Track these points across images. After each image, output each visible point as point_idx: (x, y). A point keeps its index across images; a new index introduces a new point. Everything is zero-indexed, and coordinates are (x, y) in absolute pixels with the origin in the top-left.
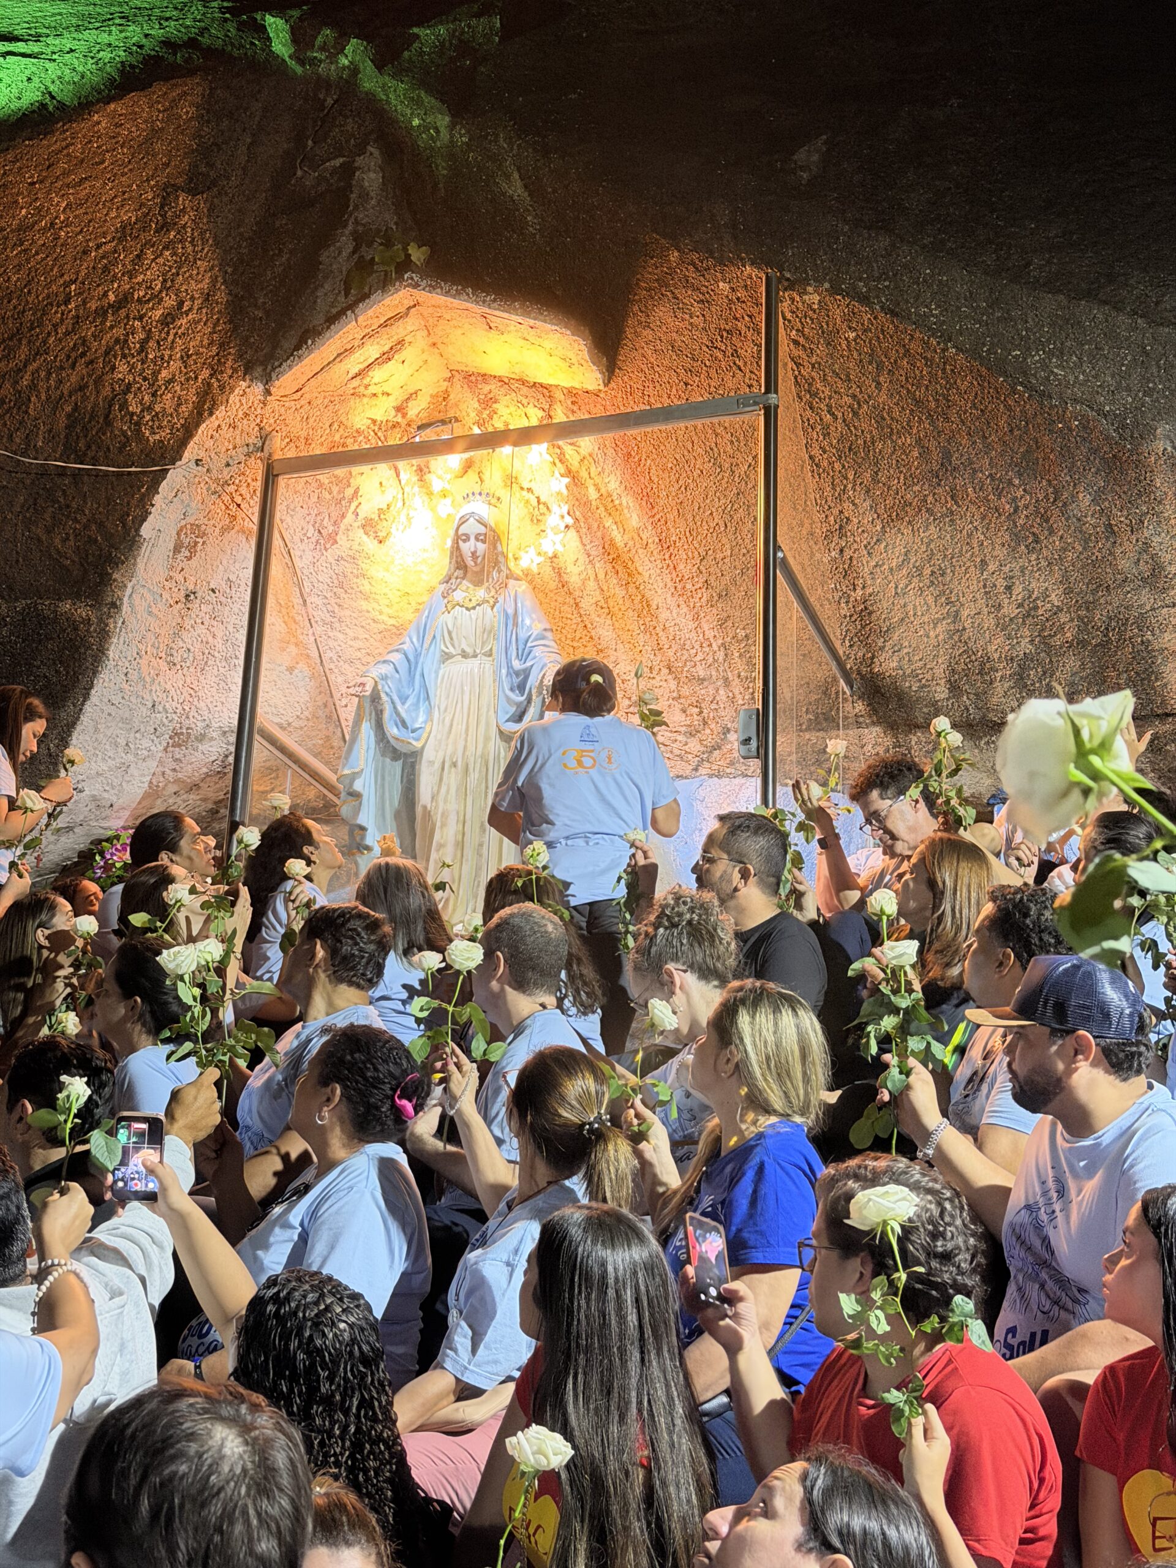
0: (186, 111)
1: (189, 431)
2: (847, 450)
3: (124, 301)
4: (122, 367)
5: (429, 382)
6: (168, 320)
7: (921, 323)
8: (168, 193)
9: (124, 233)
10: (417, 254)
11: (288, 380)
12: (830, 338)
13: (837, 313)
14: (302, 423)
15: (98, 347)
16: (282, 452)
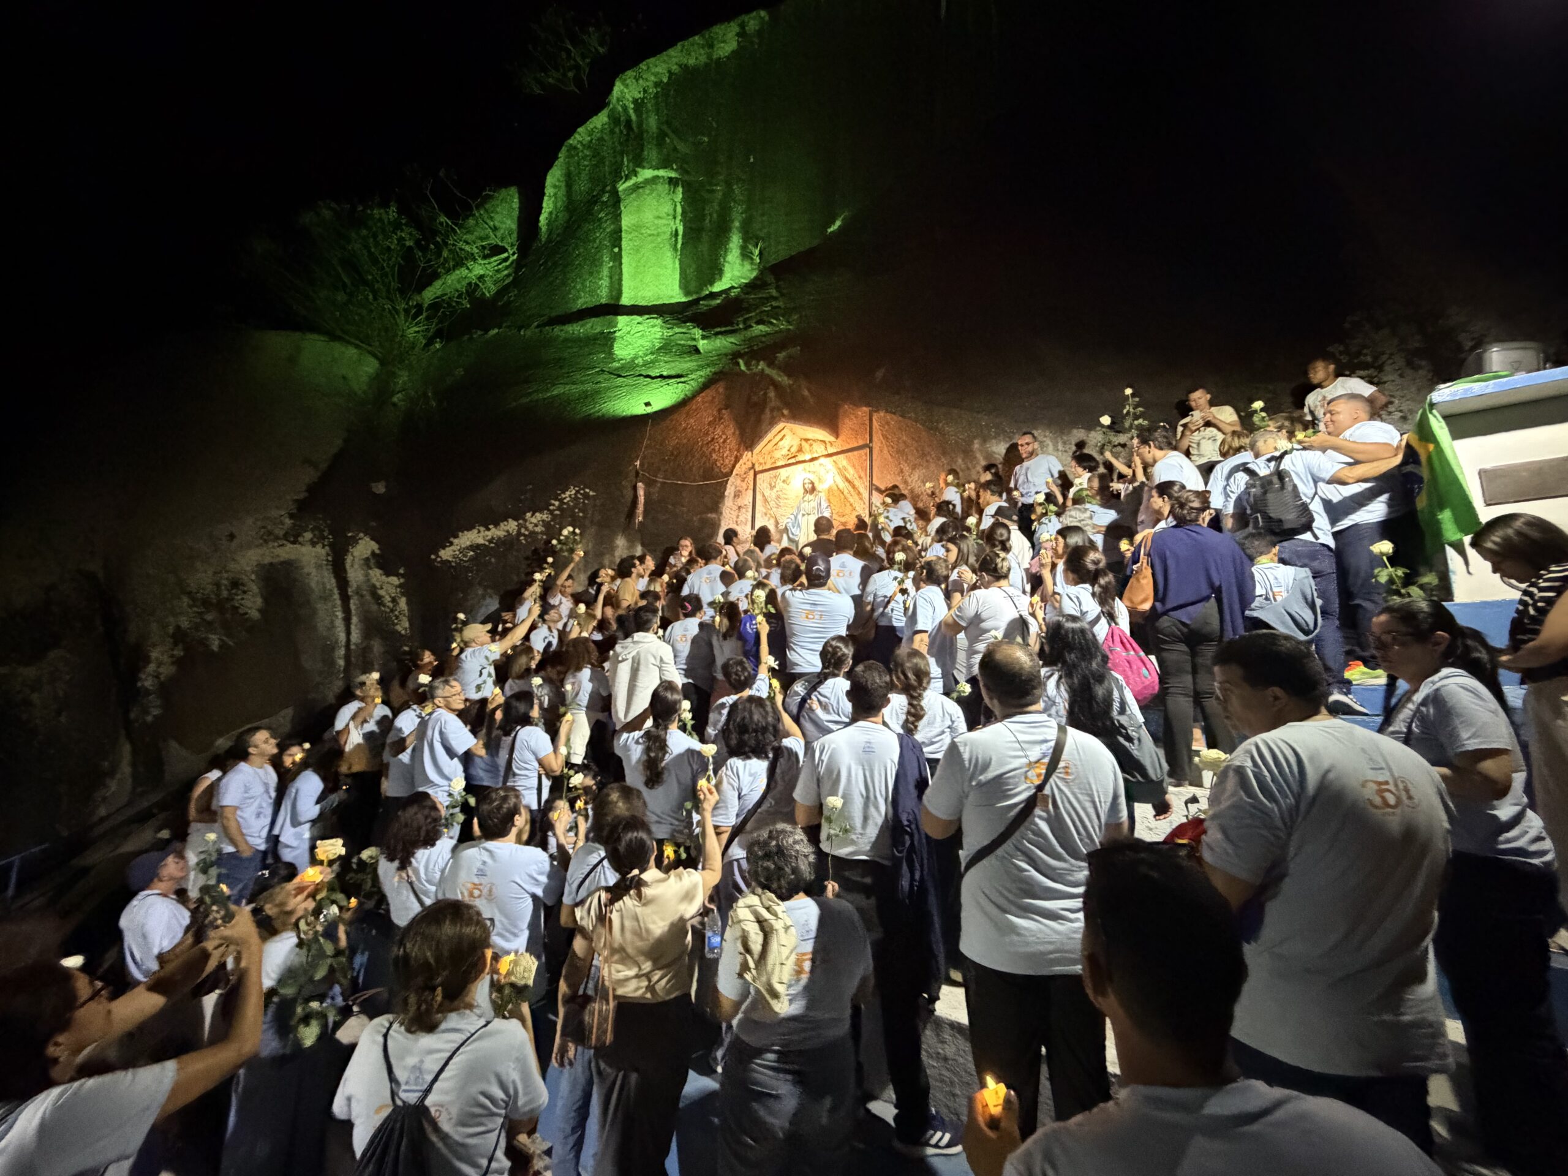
0: (721, 390)
1: (734, 467)
2: (898, 451)
3: (713, 439)
4: (714, 456)
5: (796, 443)
6: (725, 441)
7: (910, 418)
8: (719, 411)
9: (710, 423)
10: (786, 412)
11: (757, 450)
12: (888, 423)
13: (890, 417)
14: (762, 461)
15: (707, 452)
16: (758, 469)
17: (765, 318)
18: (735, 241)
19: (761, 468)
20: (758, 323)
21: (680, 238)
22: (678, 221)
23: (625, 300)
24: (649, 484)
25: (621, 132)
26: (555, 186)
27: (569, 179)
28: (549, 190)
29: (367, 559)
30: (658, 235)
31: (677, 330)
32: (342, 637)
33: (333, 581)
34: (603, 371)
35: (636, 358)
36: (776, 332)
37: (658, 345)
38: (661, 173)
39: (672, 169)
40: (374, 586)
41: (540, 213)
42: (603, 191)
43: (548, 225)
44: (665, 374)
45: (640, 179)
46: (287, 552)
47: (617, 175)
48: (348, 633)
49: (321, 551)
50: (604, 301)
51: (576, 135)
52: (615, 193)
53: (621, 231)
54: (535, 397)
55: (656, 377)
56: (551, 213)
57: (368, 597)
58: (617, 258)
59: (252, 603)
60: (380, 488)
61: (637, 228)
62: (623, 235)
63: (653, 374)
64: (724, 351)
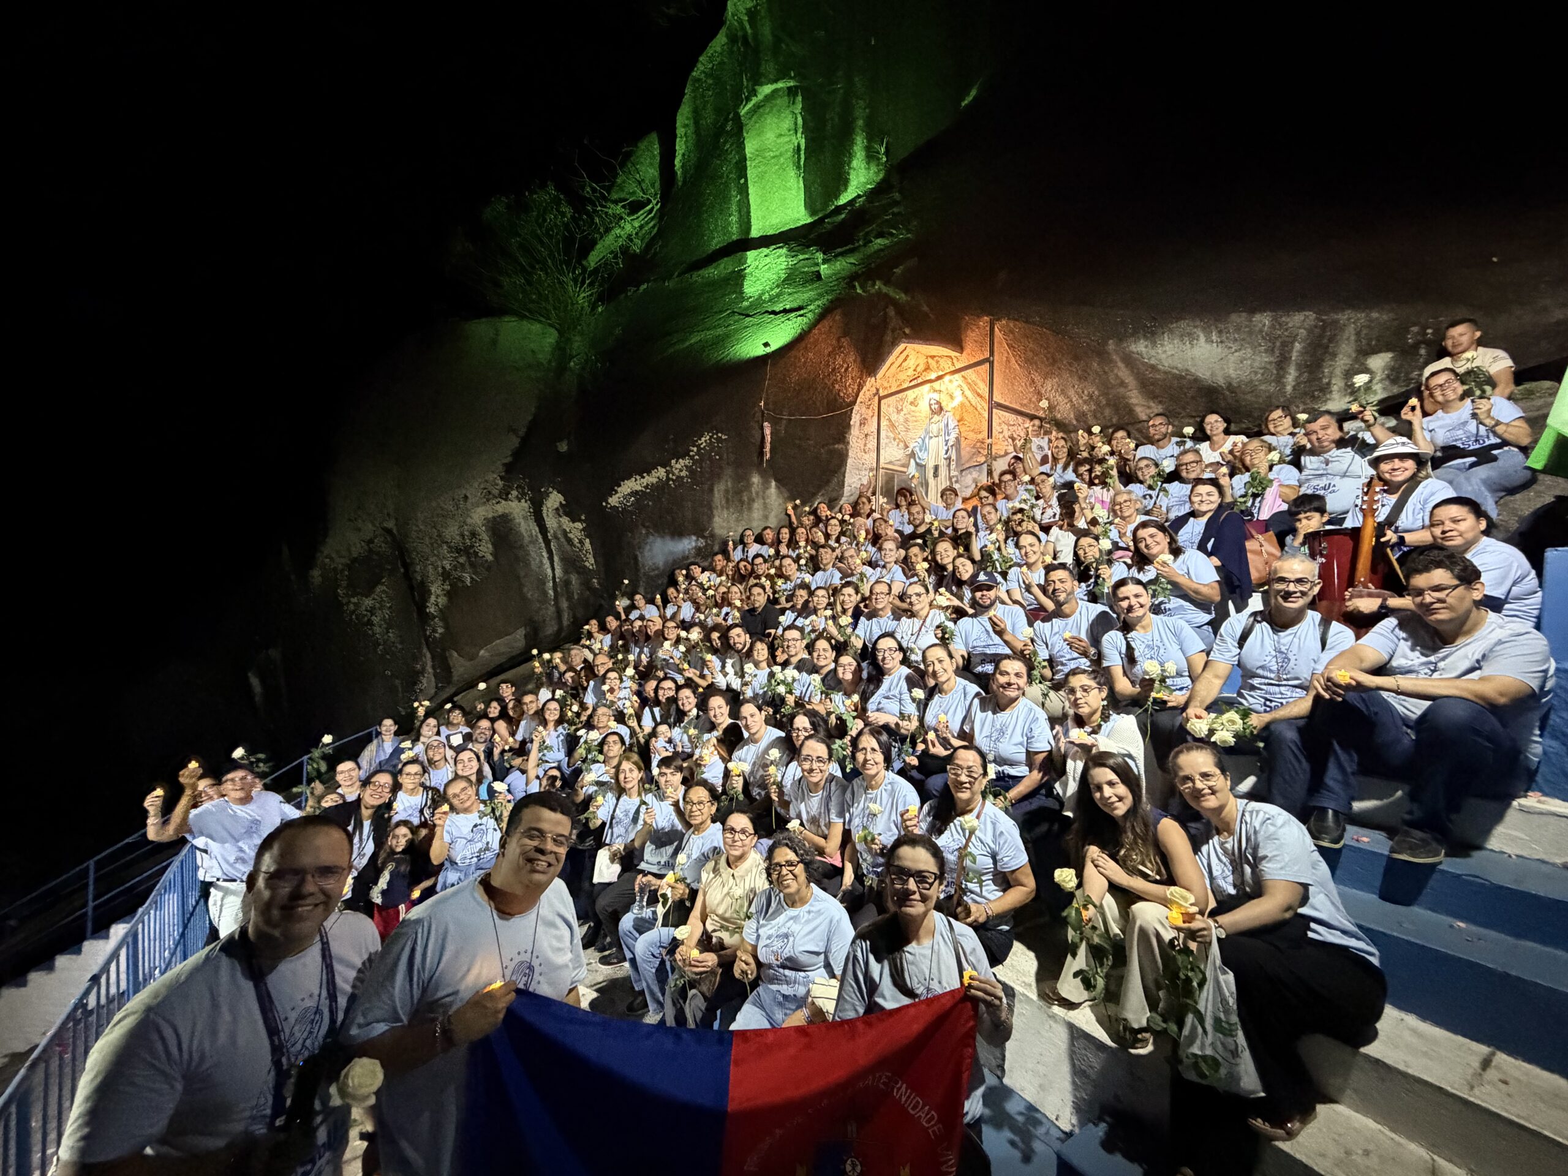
0: (838, 318)
1: (857, 395)
2: (1027, 361)
3: (834, 370)
4: (837, 386)
5: (922, 361)
6: (846, 369)
7: (1034, 323)
8: (838, 340)
9: (829, 355)
10: (907, 331)
11: (881, 374)
12: (1012, 332)
13: (1011, 325)
14: (886, 384)
15: (829, 383)
16: (882, 393)
17: (886, 230)
18: (859, 144)
19: (886, 393)
20: (877, 237)
21: (802, 152)
22: (799, 135)
23: (755, 233)
24: (774, 423)
25: (739, 49)
26: (686, 126)
27: (696, 114)
28: (680, 131)
29: (557, 509)
30: (781, 155)
31: (801, 257)
32: (549, 571)
33: (537, 529)
34: (734, 312)
35: (763, 294)
36: (897, 243)
37: (783, 276)
38: (780, 85)
39: (791, 78)
40: (565, 530)
41: (674, 157)
42: (727, 120)
43: (682, 167)
44: (788, 307)
45: (760, 97)
46: (502, 507)
47: (739, 99)
48: (553, 569)
49: (525, 504)
50: (734, 237)
51: (699, 65)
52: (737, 117)
53: (745, 159)
54: (677, 347)
55: (780, 312)
56: (684, 155)
57: (563, 540)
58: (744, 190)
59: (486, 549)
60: (563, 447)
61: (760, 153)
62: (748, 163)
63: (777, 309)
64: (843, 274)
